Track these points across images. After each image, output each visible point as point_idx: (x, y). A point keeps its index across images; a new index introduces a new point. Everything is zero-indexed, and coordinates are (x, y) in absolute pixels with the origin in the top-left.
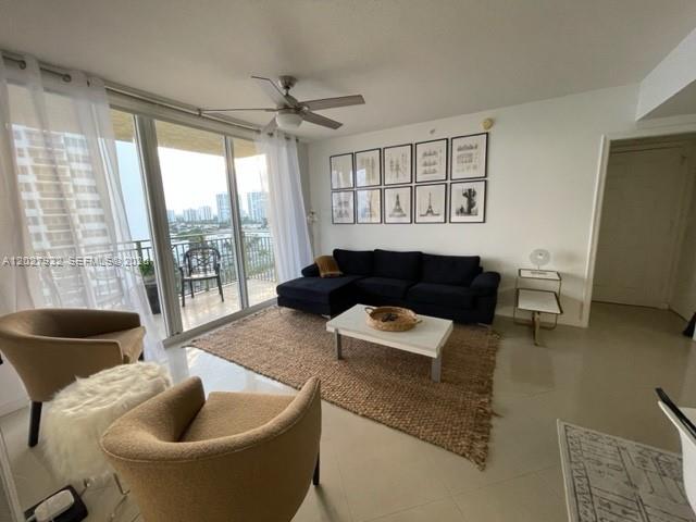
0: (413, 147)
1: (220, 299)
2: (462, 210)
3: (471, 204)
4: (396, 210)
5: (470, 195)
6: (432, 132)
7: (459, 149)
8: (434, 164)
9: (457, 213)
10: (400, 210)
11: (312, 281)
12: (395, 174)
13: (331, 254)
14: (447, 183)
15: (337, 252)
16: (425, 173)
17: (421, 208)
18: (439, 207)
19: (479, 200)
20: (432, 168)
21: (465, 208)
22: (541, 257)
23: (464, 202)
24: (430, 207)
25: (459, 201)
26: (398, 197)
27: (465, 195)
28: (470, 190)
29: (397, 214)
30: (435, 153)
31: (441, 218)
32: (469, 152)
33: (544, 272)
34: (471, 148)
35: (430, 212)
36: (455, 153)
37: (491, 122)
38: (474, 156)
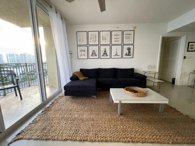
0: (111, 32)
3: (129, 52)
4: (104, 54)
5: (129, 49)
6: (117, 28)
7: (126, 35)
8: (118, 38)
9: (125, 55)
10: (106, 54)
12: (104, 41)
14: (122, 45)
16: (115, 41)
17: (114, 53)
18: (119, 53)
19: (132, 51)
20: (117, 40)
21: (128, 54)
22: (150, 67)
23: (127, 51)
24: (116, 53)
26: (105, 49)
27: (127, 49)
28: (129, 48)
29: (105, 55)
30: (118, 35)
32: (129, 36)
34: (129, 34)
35: (116, 55)
37: (135, 27)
38: (130, 37)
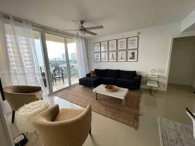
0: (117, 40)
1: (63, 83)
2: (131, 58)
3: (133, 56)
4: (112, 58)
5: (133, 54)
6: (122, 36)
7: (130, 41)
8: (123, 45)
9: (130, 59)
10: (113, 58)
11: (88, 78)
12: (112, 48)
13: (94, 70)
14: (127, 50)
15: (96, 70)
16: (121, 47)
17: (119, 57)
18: (124, 57)
19: (136, 55)
20: (122, 46)
21: (132, 58)
22: (153, 71)
23: (131, 56)
24: (122, 57)
25: (130, 55)
26: (113, 54)
27: (132, 54)
28: (133, 52)
29: (113, 59)
30: (123, 42)
31: (125, 60)
32: (133, 41)
33: (154, 75)
34: (134, 40)
35: (122, 58)
36: (129, 42)
37: (139, 33)
38: (134, 43)
